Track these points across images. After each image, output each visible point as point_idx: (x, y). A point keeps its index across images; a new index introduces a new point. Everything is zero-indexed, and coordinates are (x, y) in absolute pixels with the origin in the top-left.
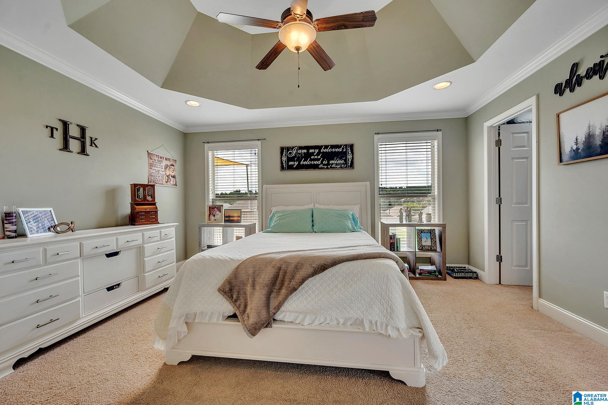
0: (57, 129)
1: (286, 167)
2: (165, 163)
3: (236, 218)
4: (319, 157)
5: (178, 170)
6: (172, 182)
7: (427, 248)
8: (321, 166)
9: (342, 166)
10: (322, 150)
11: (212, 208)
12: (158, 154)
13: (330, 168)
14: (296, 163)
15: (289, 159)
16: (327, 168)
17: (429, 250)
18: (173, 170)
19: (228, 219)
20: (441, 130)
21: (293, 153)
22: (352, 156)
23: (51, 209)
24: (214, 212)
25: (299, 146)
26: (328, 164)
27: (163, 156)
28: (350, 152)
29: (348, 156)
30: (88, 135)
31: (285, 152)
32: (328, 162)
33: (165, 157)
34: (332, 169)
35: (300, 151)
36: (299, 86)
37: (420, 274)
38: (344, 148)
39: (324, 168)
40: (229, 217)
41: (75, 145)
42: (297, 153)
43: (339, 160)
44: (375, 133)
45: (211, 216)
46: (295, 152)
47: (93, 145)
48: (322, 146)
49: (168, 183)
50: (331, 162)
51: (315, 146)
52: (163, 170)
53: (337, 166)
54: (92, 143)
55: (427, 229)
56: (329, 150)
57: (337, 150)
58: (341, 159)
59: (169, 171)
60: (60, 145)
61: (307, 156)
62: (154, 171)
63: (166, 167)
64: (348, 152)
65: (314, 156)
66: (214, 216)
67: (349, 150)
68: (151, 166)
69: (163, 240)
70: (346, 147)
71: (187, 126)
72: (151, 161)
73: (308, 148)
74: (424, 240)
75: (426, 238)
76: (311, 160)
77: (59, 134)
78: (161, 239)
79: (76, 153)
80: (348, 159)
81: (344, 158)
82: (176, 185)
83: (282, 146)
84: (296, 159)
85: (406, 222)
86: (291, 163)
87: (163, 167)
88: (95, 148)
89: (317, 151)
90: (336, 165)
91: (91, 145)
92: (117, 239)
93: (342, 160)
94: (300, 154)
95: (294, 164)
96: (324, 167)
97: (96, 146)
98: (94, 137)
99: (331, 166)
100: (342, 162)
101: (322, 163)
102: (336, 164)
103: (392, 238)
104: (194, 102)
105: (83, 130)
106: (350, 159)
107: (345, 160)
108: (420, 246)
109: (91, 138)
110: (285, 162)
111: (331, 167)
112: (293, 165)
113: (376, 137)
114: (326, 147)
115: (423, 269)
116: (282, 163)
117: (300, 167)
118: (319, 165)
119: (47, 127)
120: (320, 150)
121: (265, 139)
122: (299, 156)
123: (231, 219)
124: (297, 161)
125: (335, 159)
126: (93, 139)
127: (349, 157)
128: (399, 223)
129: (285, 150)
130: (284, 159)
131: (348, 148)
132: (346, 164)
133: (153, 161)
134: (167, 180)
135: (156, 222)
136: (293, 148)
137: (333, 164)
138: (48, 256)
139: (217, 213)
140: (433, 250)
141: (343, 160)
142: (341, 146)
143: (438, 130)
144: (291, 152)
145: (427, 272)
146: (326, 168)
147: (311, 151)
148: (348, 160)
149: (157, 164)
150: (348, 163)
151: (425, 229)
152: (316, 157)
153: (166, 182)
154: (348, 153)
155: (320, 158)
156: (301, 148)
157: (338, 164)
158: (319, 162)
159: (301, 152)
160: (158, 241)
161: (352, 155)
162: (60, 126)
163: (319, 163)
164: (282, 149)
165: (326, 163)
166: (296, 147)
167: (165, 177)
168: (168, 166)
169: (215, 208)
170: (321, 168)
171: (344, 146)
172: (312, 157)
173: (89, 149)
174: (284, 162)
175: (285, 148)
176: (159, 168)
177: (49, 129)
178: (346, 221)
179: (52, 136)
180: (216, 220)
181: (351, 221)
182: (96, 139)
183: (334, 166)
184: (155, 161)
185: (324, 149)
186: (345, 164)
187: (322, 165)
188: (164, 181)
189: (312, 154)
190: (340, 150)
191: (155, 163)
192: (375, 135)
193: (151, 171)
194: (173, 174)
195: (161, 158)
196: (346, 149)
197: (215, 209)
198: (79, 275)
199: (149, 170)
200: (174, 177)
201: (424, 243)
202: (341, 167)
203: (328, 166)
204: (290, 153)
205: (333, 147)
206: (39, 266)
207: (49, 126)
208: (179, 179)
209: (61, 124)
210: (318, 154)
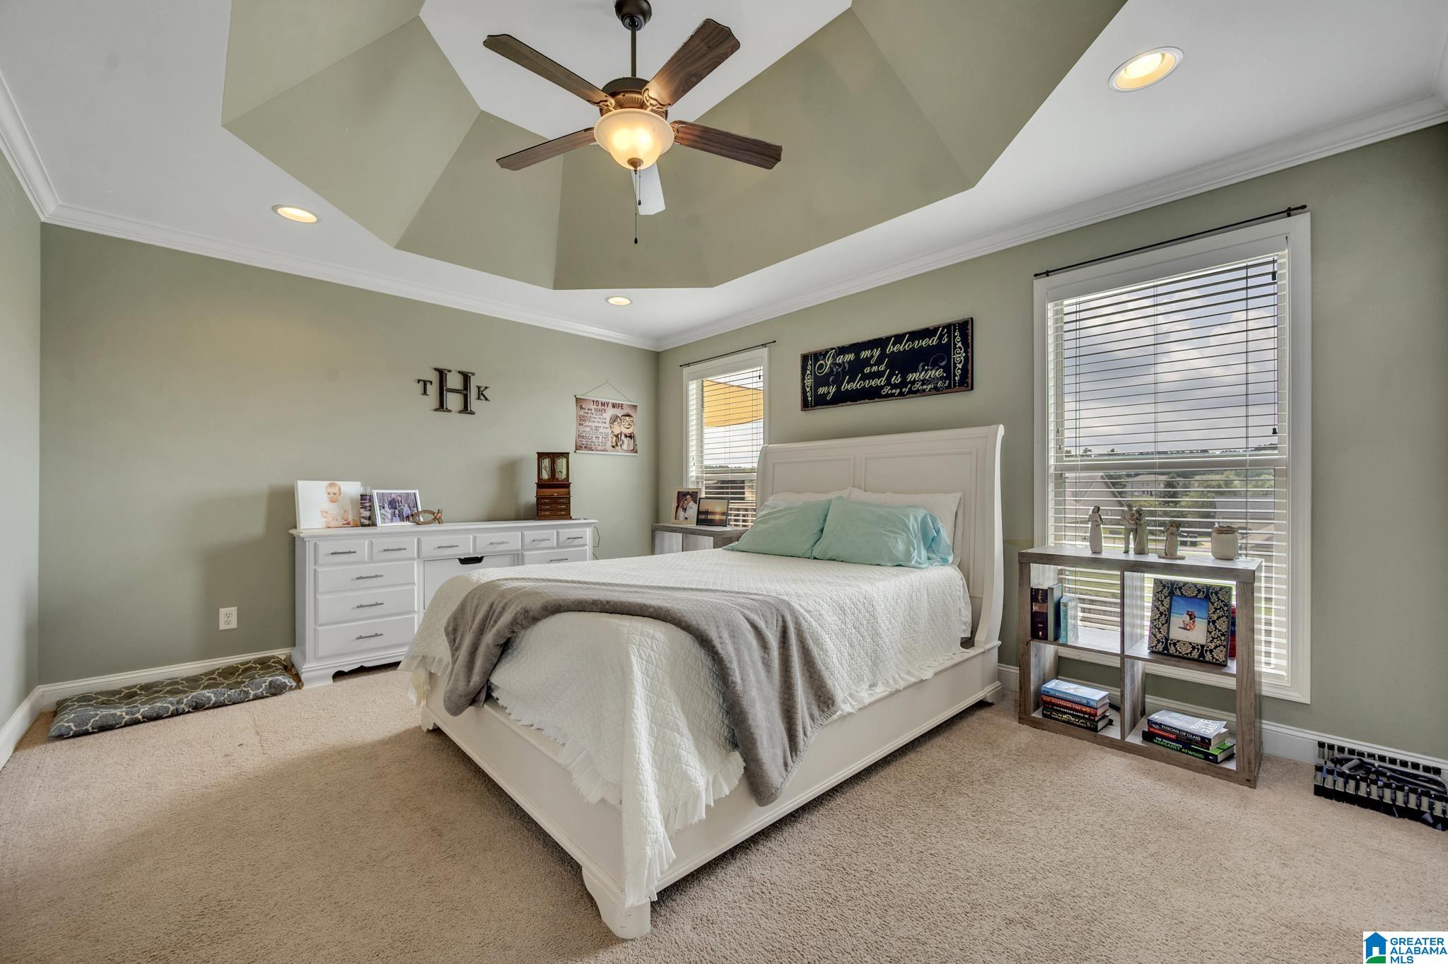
0: (431, 382)
1: (811, 400)
2: (610, 412)
3: (717, 517)
4: (882, 368)
5: (639, 425)
6: (625, 447)
7: (1185, 650)
8: (886, 390)
9: (939, 385)
10: (890, 349)
11: (683, 495)
12: (595, 399)
13: (908, 393)
14: (833, 390)
15: (819, 382)
16: (901, 394)
17: (1193, 660)
18: (629, 425)
19: (703, 517)
20: (1304, 207)
21: (826, 366)
22: (964, 355)
23: (417, 492)
24: (686, 502)
25: (838, 347)
26: (904, 383)
27: (608, 401)
28: (959, 344)
29: (954, 354)
30: (474, 383)
31: (811, 365)
32: (904, 378)
33: (611, 401)
34: (912, 395)
35: (840, 360)
36: (636, 241)
37: (1148, 737)
38: (944, 335)
39: (892, 395)
40: (707, 513)
41: (454, 401)
42: (834, 364)
43: (931, 370)
44: (1036, 275)
45: (680, 510)
46: (830, 362)
47: (482, 397)
48: (889, 339)
49: (617, 448)
50: (911, 377)
51: (874, 340)
52: (607, 425)
53: (925, 387)
54: (481, 394)
55: (1195, 585)
56: (906, 346)
57: (924, 343)
58: (935, 365)
59: (620, 426)
60: (436, 404)
61: (856, 368)
62: (588, 429)
63: (614, 419)
64: (955, 345)
65: (871, 366)
66: (685, 510)
67: (958, 338)
68: (581, 420)
69: (562, 547)
70: (949, 332)
71: (659, 338)
72: (582, 413)
73: (856, 348)
74: (1178, 620)
75: (1190, 616)
76: (865, 377)
77: (433, 390)
78: (559, 546)
79: (456, 412)
80: (955, 364)
81: (943, 364)
82: (634, 451)
83: (805, 351)
84: (831, 379)
85: (1127, 552)
86: (822, 390)
87: (608, 421)
88: (484, 402)
89: (877, 353)
90: (922, 385)
91: (479, 398)
92: (475, 538)
93: (937, 370)
94: (839, 365)
95: (829, 393)
96: (894, 391)
97: (486, 399)
98: (483, 385)
99: (910, 388)
100: (939, 373)
101: (888, 383)
102: (924, 382)
103: (1040, 598)
104: (619, 299)
105: (466, 377)
106: (960, 363)
107: (947, 369)
108: (1159, 641)
109: (479, 388)
110: (811, 389)
111: (911, 392)
112: (825, 395)
113: (1040, 284)
114: (899, 338)
115: (1159, 722)
116: (804, 392)
117: (842, 398)
118: (882, 387)
119: (419, 381)
120: (883, 351)
121: (775, 342)
122: (839, 370)
123: (710, 517)
124: (834, 382)
125: (920, 368)
126: (482, 389)
127: (958, 357)
128: (1088, 553)
129: (811, 361)
130: (809, 381)
131: (955, 332)
132: (948, 377)
133: (587, 411)
134: (614, 444)
135: (567, 516)
136: (827, 352)
137: (913, 382)
138: (375, 551)
139: (690, 504)
140: (1209, 662)
141: (941, 367)
142: (936, 329)
143: (1289, 212)
144: (822, 364)
145: (1173, 737)
146: (899, 395)
147: (865, 354)
148: (955, 366)
149: (594, 416)
150: (955, 375)
151: (1185, 584)
152: (875, 369)
153: (613, 447)
154: (955, 348)
155: (885, 370)
156: (842, 350)
157: (928, 381)
158: (882, 381)
159: (843, 362)
160: (553, 548)
161: (966, 352)
162: (434, 377)
163: (882, 384)
164: (805, 358)
165: (899, 381)
166: (832, 349)
167: (610, 439)
168: (617, 417)
169: (688, 493)
170: (888, 396)
171: (944, 328)
172: (867, 370)
173: (474, 404)
174: (808, 389)
175: (811, 357)
176: (598, 422)
177: (422, 383)
178: (890, 534)
179: (425, 393)
180: (686, 518)
181: (908, 537)
182: (486, 388)
183: (917, 386)
184: (590, 411)
185: (894, 345)
186: (946, 378)
187: (889, 388)
188: (609, 445)
189: (867, 362)
190: (934, 341)
191: (590, 415)
192: (1035, 281)
193: (581, 428)
194: (628, 432)
195: (603, 404)
196: (949, 337)
197: (688, 496)
198: (414, 583)
199: (577, 428)
200: (630, 437)
201: (1176, 633)
202: (936, 389)
203: (906, 390)
204: (821, 366)
205: (915, 335)
206: (363, 562)
207: (421, 380)
208: (643, 441)
209: (437, 373)
210: (879, 362)
